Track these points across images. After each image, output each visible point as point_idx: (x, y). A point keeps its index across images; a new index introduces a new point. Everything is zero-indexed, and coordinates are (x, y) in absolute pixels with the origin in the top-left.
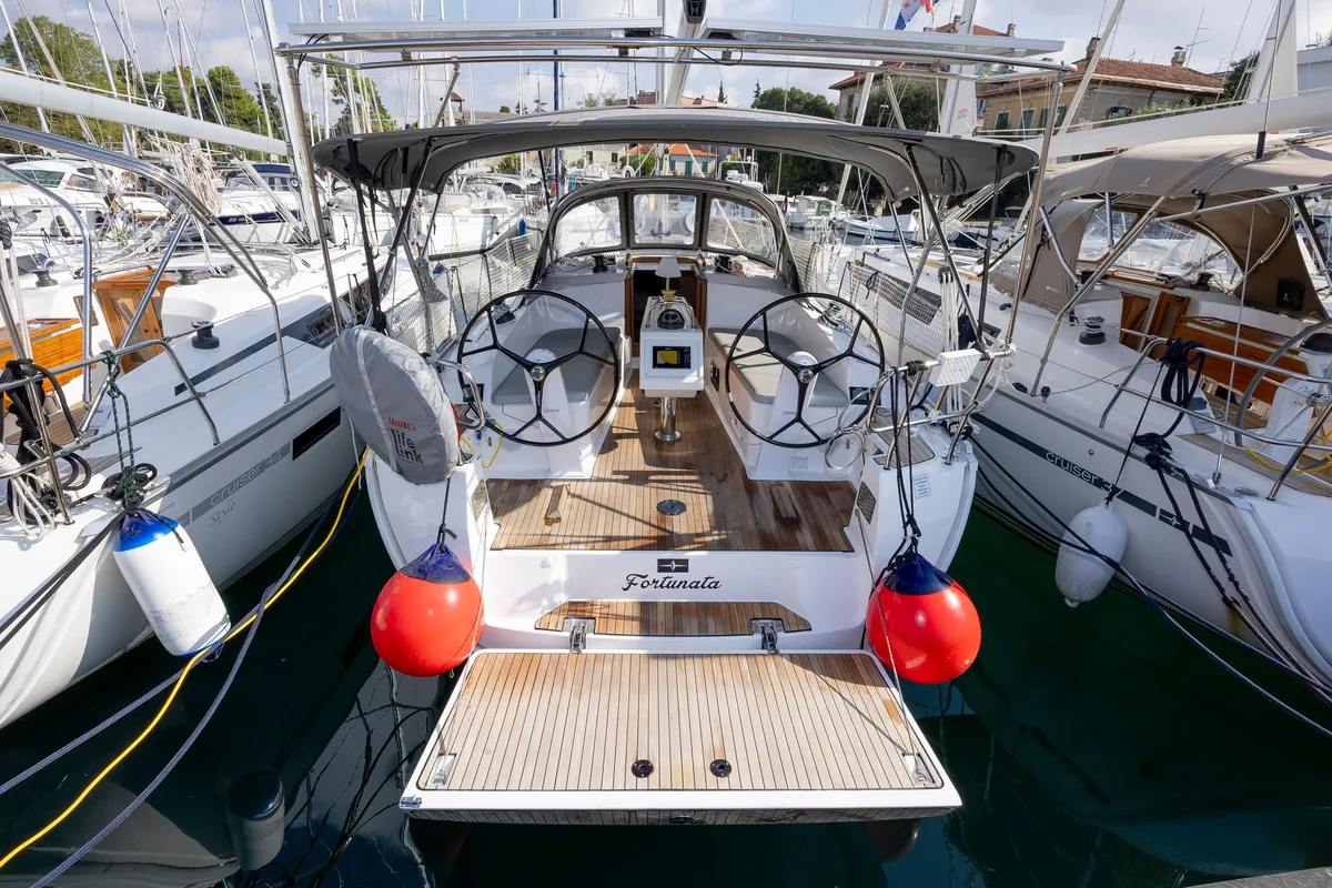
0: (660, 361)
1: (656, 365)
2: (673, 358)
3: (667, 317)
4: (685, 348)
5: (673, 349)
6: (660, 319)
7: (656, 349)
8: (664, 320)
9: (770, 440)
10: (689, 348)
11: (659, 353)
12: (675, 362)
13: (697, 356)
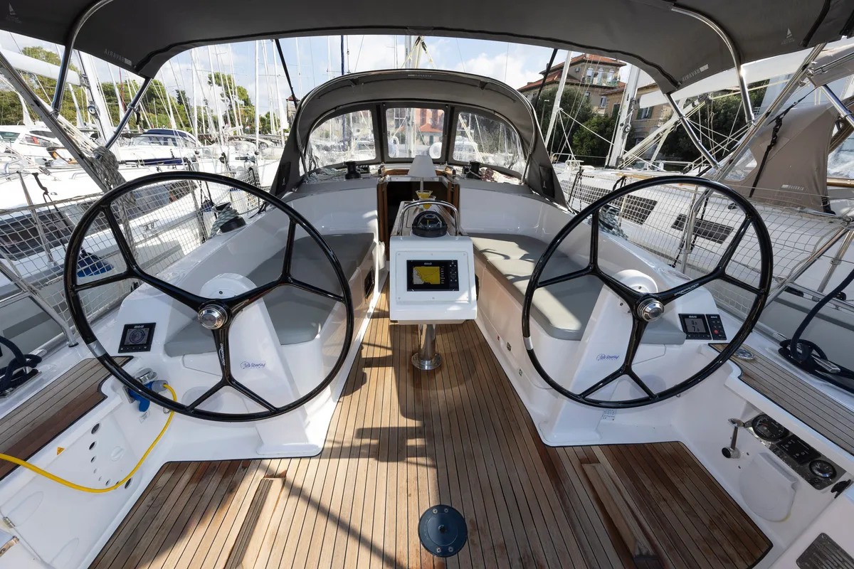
0: (417, 281)
1: (412, 286)
2: (435, 276)
3: (424, 222)
4: (450, 262)
5: (435, 263)
6: (415, 223)
7: (412, 265)
8: (421, 226)
9: (583, 398)
10: (456, 262)
11: (416, 270)
12: (438, 282)
13: (466, 274)
